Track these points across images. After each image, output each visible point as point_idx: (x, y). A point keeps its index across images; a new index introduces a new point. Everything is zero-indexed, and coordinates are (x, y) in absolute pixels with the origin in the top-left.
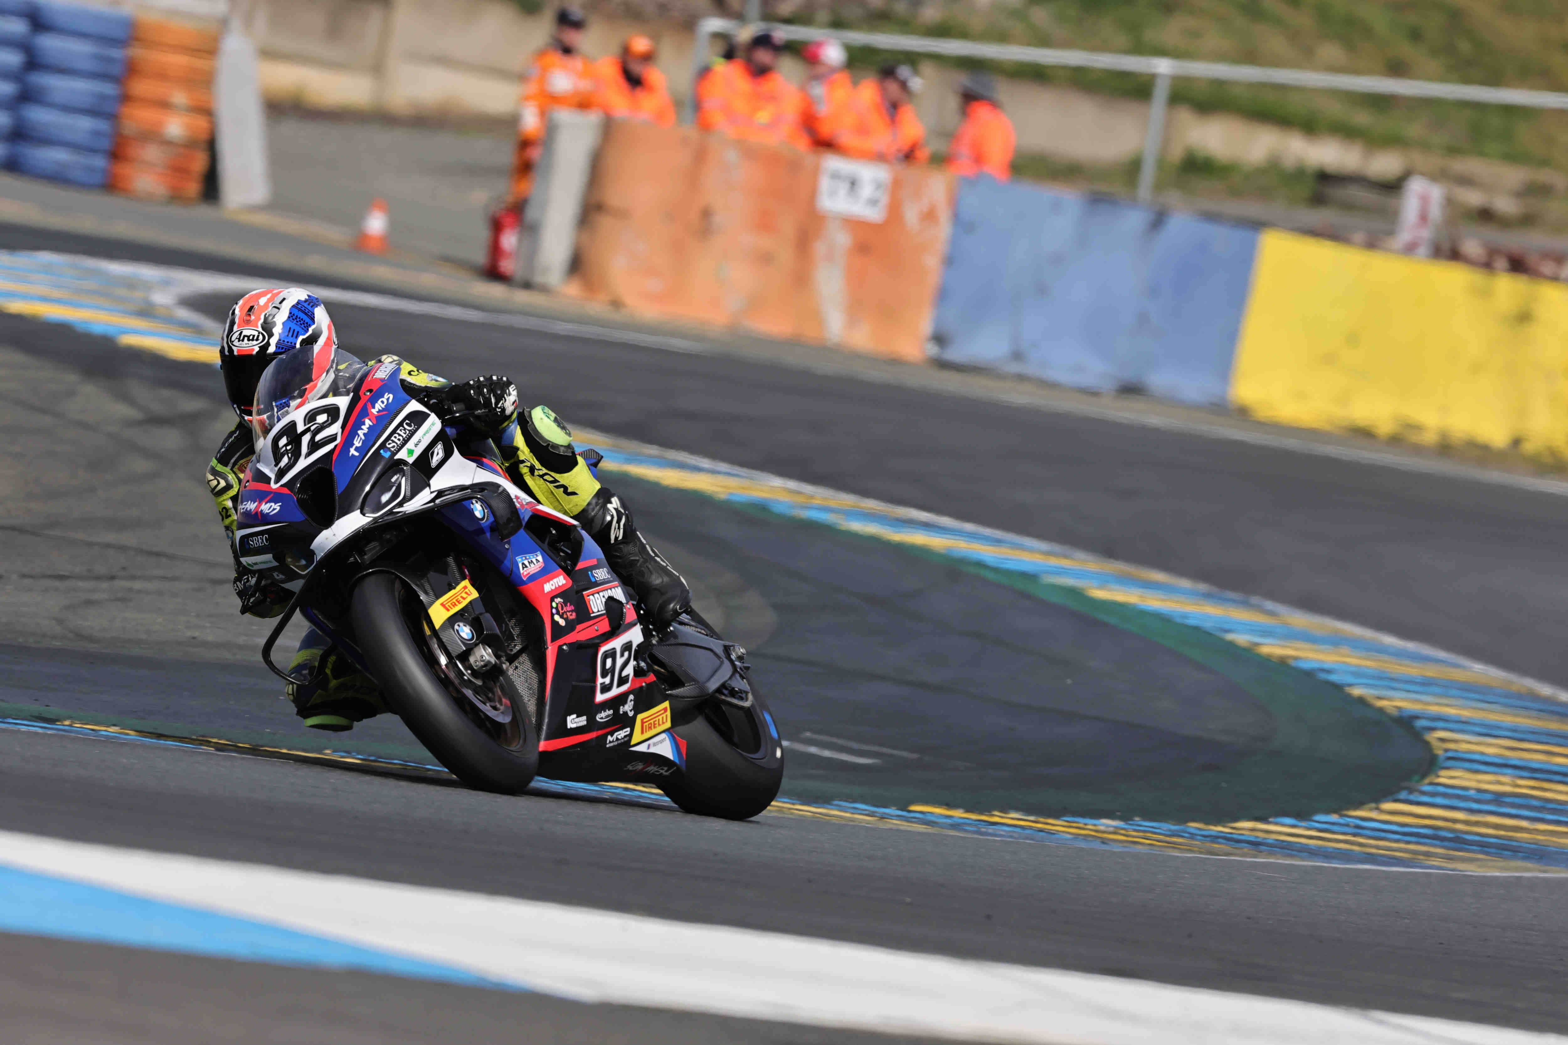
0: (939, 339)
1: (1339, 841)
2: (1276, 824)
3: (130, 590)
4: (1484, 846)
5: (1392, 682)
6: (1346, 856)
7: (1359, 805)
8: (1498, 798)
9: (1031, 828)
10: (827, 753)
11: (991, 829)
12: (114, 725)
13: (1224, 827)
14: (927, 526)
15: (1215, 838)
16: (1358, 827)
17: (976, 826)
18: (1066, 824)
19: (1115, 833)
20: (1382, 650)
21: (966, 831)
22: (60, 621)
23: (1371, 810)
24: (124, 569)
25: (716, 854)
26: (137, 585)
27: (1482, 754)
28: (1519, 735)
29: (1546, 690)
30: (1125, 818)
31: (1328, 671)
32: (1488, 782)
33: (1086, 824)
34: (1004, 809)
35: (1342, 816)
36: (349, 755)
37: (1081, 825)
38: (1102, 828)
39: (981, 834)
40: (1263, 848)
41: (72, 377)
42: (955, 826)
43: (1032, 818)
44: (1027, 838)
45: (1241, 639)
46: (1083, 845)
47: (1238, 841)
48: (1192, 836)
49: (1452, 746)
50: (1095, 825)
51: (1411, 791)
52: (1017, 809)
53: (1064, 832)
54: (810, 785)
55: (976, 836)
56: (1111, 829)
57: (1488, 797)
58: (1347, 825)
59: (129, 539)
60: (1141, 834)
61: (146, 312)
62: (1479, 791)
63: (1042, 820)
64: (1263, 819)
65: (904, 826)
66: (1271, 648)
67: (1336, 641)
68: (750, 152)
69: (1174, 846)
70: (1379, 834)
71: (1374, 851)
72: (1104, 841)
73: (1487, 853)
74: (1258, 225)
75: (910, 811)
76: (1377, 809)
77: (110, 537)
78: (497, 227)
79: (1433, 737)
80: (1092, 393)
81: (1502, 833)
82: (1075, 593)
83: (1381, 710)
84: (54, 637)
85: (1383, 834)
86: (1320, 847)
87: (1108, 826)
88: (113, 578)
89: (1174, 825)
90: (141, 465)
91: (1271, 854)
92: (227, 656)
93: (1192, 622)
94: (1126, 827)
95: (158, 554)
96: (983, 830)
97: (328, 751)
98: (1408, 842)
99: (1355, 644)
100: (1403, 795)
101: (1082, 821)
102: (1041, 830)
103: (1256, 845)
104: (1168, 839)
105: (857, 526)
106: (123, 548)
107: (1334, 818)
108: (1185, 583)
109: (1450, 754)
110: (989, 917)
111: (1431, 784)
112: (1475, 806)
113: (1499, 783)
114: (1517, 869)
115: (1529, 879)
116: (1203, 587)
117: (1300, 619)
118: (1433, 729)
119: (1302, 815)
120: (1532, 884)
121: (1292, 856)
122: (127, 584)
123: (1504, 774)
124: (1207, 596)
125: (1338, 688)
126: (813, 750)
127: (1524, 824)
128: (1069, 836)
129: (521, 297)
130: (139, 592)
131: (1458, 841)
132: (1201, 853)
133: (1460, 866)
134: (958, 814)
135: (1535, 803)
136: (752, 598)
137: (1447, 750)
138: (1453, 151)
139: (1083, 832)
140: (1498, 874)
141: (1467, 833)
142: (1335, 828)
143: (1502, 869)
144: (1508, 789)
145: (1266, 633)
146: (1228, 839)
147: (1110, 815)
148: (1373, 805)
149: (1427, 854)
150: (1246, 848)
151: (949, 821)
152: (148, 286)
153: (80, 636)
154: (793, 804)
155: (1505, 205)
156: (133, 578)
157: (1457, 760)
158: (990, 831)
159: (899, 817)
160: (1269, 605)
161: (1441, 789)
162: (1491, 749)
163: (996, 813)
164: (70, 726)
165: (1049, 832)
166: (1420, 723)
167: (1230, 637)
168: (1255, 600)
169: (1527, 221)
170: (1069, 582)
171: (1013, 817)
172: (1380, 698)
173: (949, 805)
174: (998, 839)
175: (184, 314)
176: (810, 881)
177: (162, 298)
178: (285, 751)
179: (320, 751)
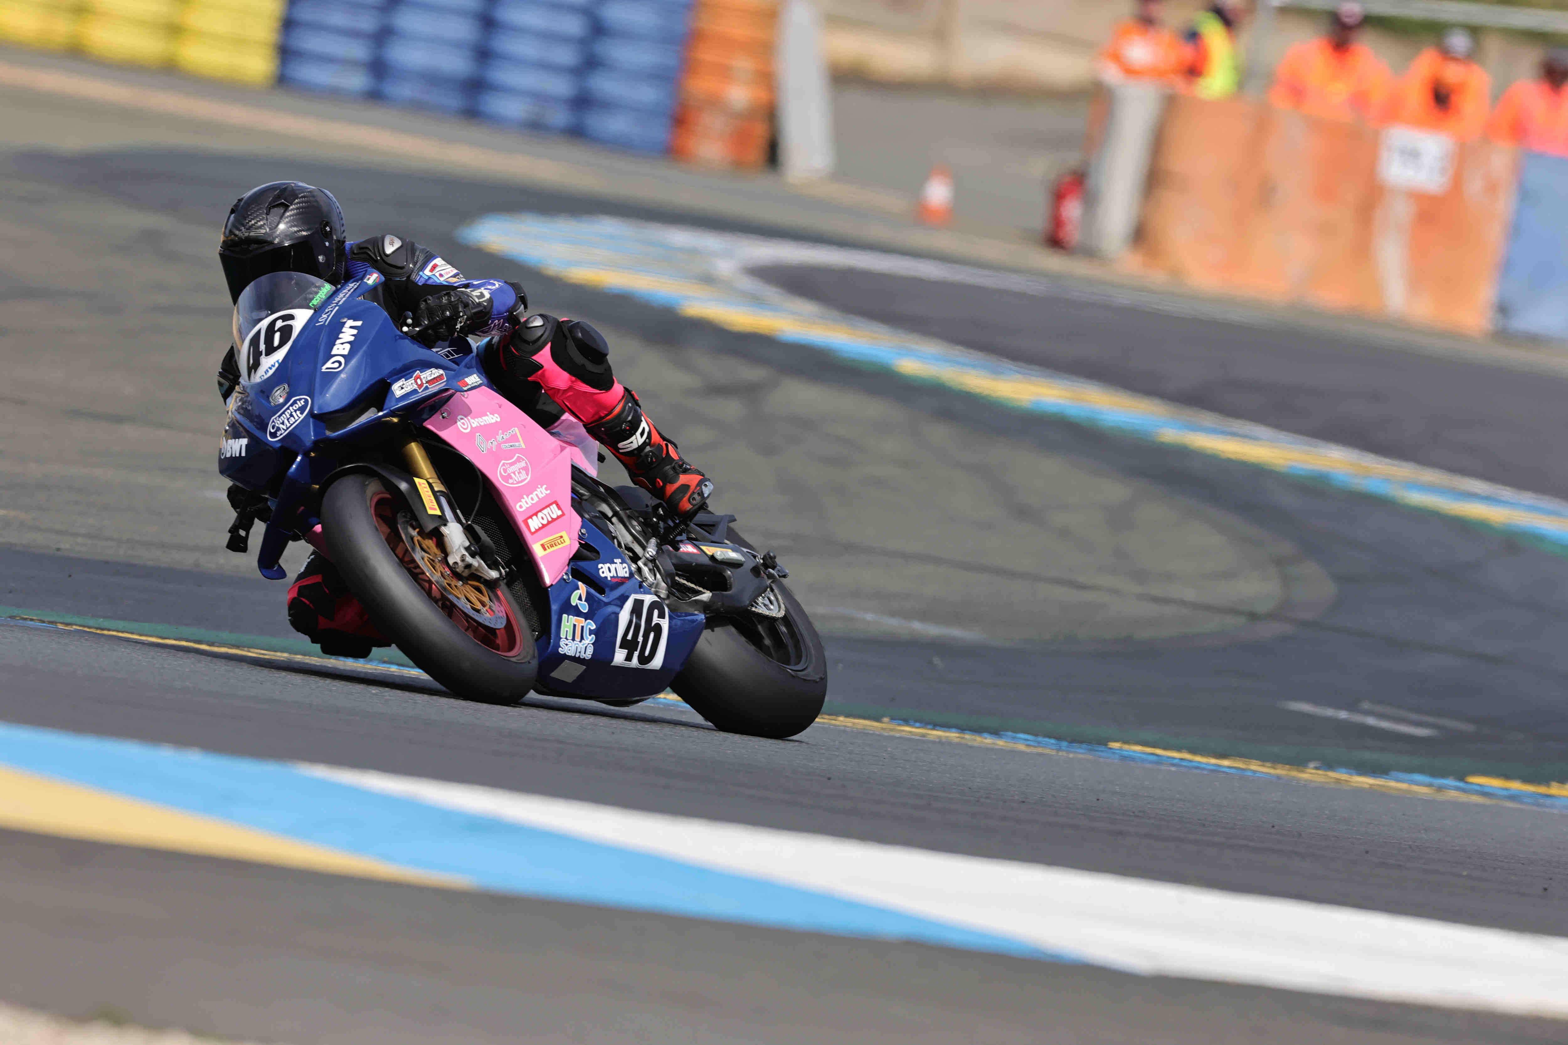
0: (1503, 309)
10: (1385, 724)
11: (1548, 801)
14: (1487, 499)
17: (1533, 797)
21: (1522, 803)
36: (909, 724)
39: (1538, 805)
41: (631, 345)
42: (1511, 798)
54: (1367, 755)
55: (1535, 808)
61: (708, 280)
65: (1463, 797)
75: (1467, 783)
90: (700, 433)
96: (1541, 801)
97: (886, 719)
105: (1417, 498)
110: (1545, 889)
126: (1371, 721)
129: (1082, 268)
134: (1516, 786)
136: (1310, 569)
151: (1505, 793)
152: (709, 256)
154: (1351, 774)
158: (1546, 803)
159: (1458, 789)
163: (1554, 784)
173: (1508, 777)
174: (1555, 811)
175: (748, 284)
176: (1367, 852)
177: (725, 267)
178: (841, 718)
179: (878, 719)
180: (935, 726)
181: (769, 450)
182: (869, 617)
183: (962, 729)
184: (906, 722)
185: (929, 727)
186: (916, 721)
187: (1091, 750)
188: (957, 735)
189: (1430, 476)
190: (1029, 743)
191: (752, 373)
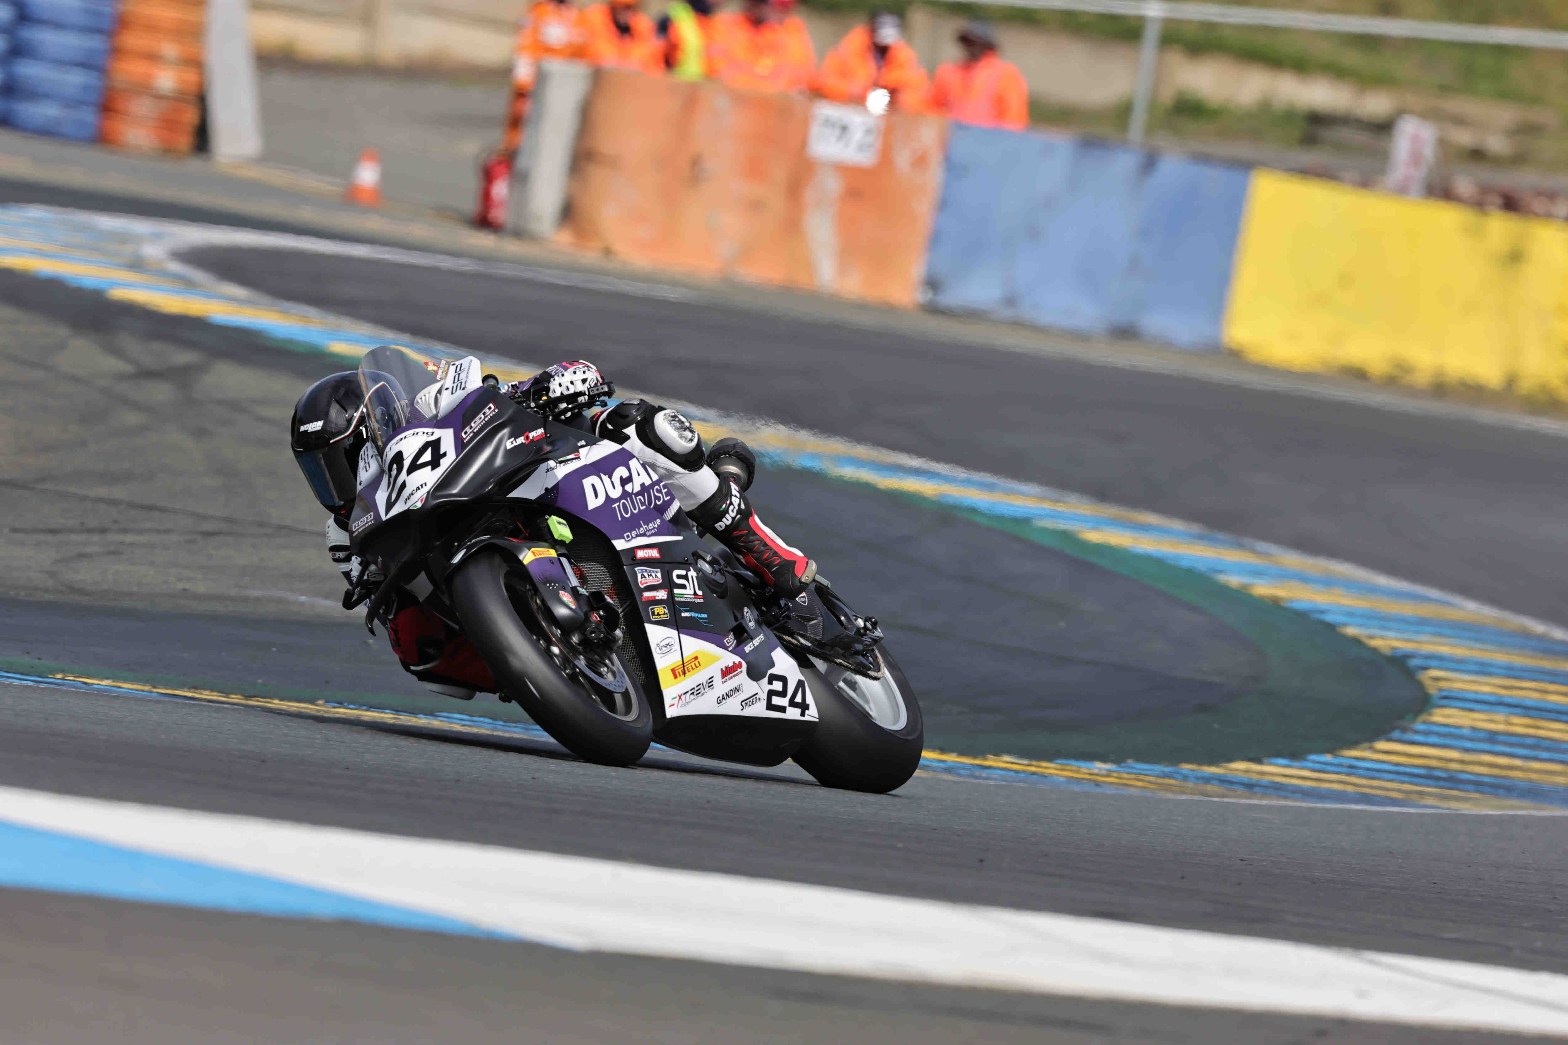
0: (933, 284)
1: (1333, 781)
2: (1270, 764)
3: (122, 543)
4: (1479, 785)
5: (1385, 621)
6: (1340, 797)
7: (1354, 744)
8: (1492, 737)
9: (1024, 772)
11: (984, 773)
12: (107, 678)
13: (1218, 766)
14: (917, 472)
15: (1208, 780)
16: (1351, 767)
17: (970, 770)
18: (1059, 767)
19: (1108, 776)
20: (1374, 590)
21: (960, 775)
22: (52, 575)
23: (1364, 750)
24: (115, 522)
25: (709, 802)
26: (129, 538)
27: (1476, 692)
28: (1512, 672)
29: (1538, 627)
30: (1118, 761)
31: (1322, 612)
32: (1481, 720)
33: (1079, 767)
34: (997, 753)
35: (1336, 756)
36: (341, 706)
37: (1074, 768)
38: (1096, 771)
39: (977, 778)
40: (1257, 789)
41: (62, 331)
42: (949, 770)
43: (1025, 762)
44: (1020, 782)
45: (1234, 580)
46: (1076, 788)
47: (1231, 783)
48: (1185, 778)
49: (1444, 684)
50: (1089, 769)
51: (1404, 730)
52: (1009, 753)
53: (1057, 775)
55: (969, 780)
56: (1104, 772)
57: (1481, 735)
58: (1340, 765)
59: (119, 492)
60: (1133, 776)
61: (137, 265)
62: (1474, 729)
63: (1034, 763)
64: (1258, 760)
66: (1263, 589)
67: (1328, 582)
68: (740, 99)
69: (1168, 788)
70: (1373, 774)
71: (1367, 791)
72: (1097, 784)
73: (1482, 793)
74: (1247, 166)
76: (1372, 749)
77: (102, 491)
78: (488, 176)
79: (1426, 677)
80: (1081, 336)
81: (1496, 771)
82: (1066, 536)
83: (1375, 650)
84: (46, 590)
85: (1376, 774)
86: (1313, 788)
87: (1100, 769)
88: (103, 531)
89: (1167, 766)
90: (132, 418)
91: (1264, 796)
92: (219, 608)
93: (1185, 564)
94: (1119, 769)
95: (150, 508)
96: (977, 774)
97: (320, 702)
98: (1403, 782)
99: (1348, 584)
100: (1396, 734)
101: (1075, 764)
102: (1034, 774)
103: (1250, 786)
104: (1160, 781)
105: (847, 472)
106: (114, 502)
107: (1328, 758)
108: (1178, 525)
109: (1444, 694)
110: (982, 861)
111: (1425, 722)
112: (1469, 745)
113: (1492, 721)
114: (1511, 808)
115: (1523, 817)
116: (1195, 528)
117: (1293, 560)
118: (1426, 668)
119: (1295, 755)
120: (1527, 822)
121: (1285, 798)
122: (119, 537)
123: (1497, 712)
124: (1201, 537)
125: (1331, 627)
127: (1518, 762)
128: (1062, 779)
129: (510, 247)
130: (131, 544)
131: (1452, 781)
132: (1193, 794)
133: (1454, 805)
134: (952, 758)
135: (1529, 741)
137: (1440, 690)
138: (1445, 89)
139: (1076, 775)
140: (1491, 812)
141: (1462, 772)
142: (1330, 768)
143: (1497, 807)
144: (1501, 727)
145: (1258, 573)
146: (1223, 781)
147: (1104, 759)
148: (1366, 745)
149: (1421, 793)
150: (1240, 790)
151: (942, 765)
152: (138, 239)
153: (72, 589)
155: (1496, 144)
156: (125, 531)
157: (1450, 699)
158: (984, 775)
160: (1262, 546)
161: (1435, 729)
162: (1485, 687)
163: (989, 757)
164: (63, 679)
165: (1043, 776)
166: (1414, 662)
167: (1223, 578)
168: (1247, 541)
169: (1518, 160)
170: (1062, 525)
171: (1006, 761)
172: (1372, 637)
173: (943, 750)
174: (992, 782)
175: (175, 267)
176: (802, 826)
177: (153, 251)
178: (276, 701)
179: (312, 701)
180: (371, 707)
181: (200, 433)
182: (303, 598)
183: (397, 711)
184: (341, 704)
185: (365, 708)
186: (350, 703)
187: (527, 729)
188: (392, 716)
189: (862, 451)
190: (463, 722)
191: (183, 357)
